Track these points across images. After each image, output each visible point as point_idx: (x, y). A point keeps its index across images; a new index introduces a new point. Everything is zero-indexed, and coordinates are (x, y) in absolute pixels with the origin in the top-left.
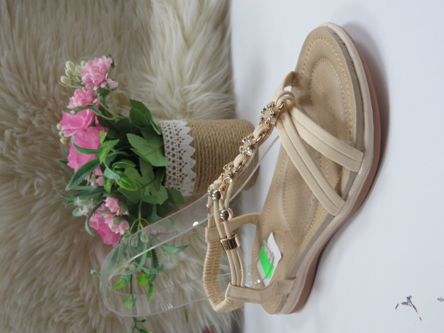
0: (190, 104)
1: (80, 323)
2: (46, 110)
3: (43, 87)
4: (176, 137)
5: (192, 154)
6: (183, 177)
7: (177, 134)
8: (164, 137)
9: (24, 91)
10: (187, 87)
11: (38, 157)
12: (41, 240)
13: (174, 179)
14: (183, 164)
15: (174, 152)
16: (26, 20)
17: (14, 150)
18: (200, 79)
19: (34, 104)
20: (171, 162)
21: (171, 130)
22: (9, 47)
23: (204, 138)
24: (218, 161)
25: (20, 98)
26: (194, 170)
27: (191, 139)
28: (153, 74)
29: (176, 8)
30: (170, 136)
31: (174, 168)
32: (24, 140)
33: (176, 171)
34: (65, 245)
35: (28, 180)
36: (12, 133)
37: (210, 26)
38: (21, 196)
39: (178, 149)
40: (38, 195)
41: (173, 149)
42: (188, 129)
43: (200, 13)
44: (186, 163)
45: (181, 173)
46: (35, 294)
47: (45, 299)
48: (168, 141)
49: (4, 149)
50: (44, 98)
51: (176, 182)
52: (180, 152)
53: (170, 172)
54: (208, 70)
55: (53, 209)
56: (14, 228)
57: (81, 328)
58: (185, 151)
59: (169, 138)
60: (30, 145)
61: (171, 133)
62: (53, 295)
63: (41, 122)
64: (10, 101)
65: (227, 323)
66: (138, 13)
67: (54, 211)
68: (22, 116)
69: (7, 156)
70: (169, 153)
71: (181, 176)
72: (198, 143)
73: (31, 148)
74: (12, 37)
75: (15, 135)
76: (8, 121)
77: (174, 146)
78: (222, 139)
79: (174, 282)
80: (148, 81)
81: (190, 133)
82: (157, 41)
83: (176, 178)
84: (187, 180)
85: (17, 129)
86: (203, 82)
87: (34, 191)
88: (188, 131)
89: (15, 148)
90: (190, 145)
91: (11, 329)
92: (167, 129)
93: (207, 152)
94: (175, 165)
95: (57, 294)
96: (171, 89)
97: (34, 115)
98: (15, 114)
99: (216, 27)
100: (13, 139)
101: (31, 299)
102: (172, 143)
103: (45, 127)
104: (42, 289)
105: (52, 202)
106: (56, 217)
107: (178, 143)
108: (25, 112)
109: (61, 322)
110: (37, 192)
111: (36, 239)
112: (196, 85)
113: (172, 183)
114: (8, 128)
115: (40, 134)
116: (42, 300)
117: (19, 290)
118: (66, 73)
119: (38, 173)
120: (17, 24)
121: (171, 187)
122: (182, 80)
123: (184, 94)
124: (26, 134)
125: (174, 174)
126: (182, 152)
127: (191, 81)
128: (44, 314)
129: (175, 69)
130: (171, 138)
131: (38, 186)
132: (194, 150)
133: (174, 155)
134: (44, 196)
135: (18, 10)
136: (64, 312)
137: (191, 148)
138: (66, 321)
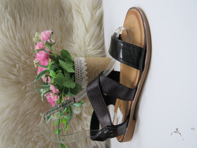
0: (88, 54)
1: (42, 142)
2: (32, 57)
3: (32, 48)
4: (80, 63)
5: (86, 69)
6: (82, 78)
7: (80, 62)
8: (75, 63)
9: (24, 49)
10: (87, 48)
11: (28, 75)
12: (29, 108)
13: (79, 80)
14: (82, 73)
15: (78, 68)
16: (26, 23)
17: (20, 72)
18: (92, 45)
19: (28, 54)
20: (77, 73)
21: (78, 61)
22: (19, 33)
23: (91, 63)
24: (96, 72)
25: (22, 52)
26: (87, 76)
27: (85, 64)
28: (74, 43)
29: (82, 18)
30: (77, 62)
31: (78, 75)
32: (23, 69)
33: (79, 76)
34: (38, 110)
35: (25, 84)
36: (19, 65)
37: (96, 24)
38: (22, 90)
39: (80, 67)
40: (28, 90)
41: (78, 67)
42: (85, 60)
43: (92, 20)
44: (83, 73)
45: (81, 77)
46: (25, 129)
47: (29, 132)
48: (76, 64)
49: (16, 72)
50: (31, 52)
51: (79, 81)
52: (81, 68)
53: (77, 76)
54: (95, 41)
55: (34, 96)
56: (18, 103)
57: (42, 144)
58: (83, 68)
59: (77, 63)
60: (26, 70)
61: (77, 61)
62: (32, 130)
63: (31, 62)
64: (18, 53)
65: (103, 145)
66: (68, 20)
67: (34, 97)
68: (23, 59)
69: (17, 74)
70: (76, 69)
71: (81, 78)
72: (88, 65)
73: (26, 72)
74: (21, 30)
75: (20, 66)
76: (18, 61)
77: (78, 66)
78: (98, 64)
79: (82, 126)
80: (72, 46)
81: (85, 62)
82: (75, 31)
83: (80, 79)
84: (84, 80)
85: (21, 64)
86: (93, 46)
87: (27, 88)
88: (84, 61)
89: (20, 71)
90: (85, 66)
91: (15, 143)
92: (76, 60)
93: (92, 69)
94: (79, 73)
95: (34, 130)
96: (80, 48)
97: (27, 59)
98: (20, 58)
99: (98, 25)
100: (19, 68)
101: (23, 131)
102: (78, 65)
103: (32, 63)
104: (28, 128)
105: (34, 93)
106: (35, 99)
107: (80, 65)
108: (24, 58)
109: (34, 141)
110: (28, 89)
111: (27, 107)
112: (90, 47)
113: (78, 81)
114: (17, 63)
115: (30, 66)
116: (27, 132)
117: (19, 128)
118: (36, 37)
119: (29, 81)
120: (23, 25)
121: (78, 83)
122: (85, 45)
123: (86, 51)
124: (25, 66)
125: (79, 77)
126: (82, 68)
127: (88, 46)
128: (28, 138)
129: (82, 41)
130: (78, 63)
131: (28, 86)
132: (87, 68)
133: (78, 70)
134: (31, 90)
135: (23, 20)
136: (36, 137)
137: (85, 67)
138: (36, 140)
